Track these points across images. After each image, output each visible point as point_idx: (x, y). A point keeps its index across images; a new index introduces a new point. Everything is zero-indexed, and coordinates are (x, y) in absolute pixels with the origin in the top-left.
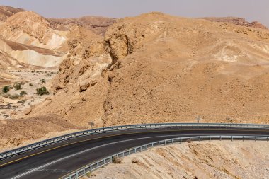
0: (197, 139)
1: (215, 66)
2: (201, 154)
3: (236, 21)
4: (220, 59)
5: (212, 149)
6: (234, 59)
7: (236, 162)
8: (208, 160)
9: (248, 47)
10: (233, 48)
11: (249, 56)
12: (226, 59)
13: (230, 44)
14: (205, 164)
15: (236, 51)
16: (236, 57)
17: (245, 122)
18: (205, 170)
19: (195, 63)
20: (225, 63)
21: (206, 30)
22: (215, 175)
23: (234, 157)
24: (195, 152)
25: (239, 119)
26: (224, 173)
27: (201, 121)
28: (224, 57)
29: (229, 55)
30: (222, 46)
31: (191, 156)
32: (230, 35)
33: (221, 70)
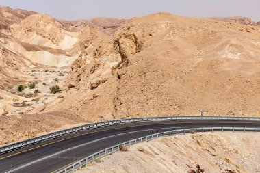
0: (200, 131)
1: (219, 63)
2: (204, 144)
3: (242, 21)
4: (224, 56)
5: (214, 140)
6: (237, 57)
7: (237, 152)
8: (211, 150)
9: (251, 45)
10: (236, 46)
11: (252, 53)
12: (230, 56)
13: (233, 42)
14: (207, 154)
15: (240, 48)
16: (239, 54)
17: (247, 115)
18: (207, 159)
19: (200, 60)
20: (228, 60)
21: (211, 29)
22: (216, 164)
23: (236, 148)
24: (199, 143)
25: (241, 113)
26: (225, 162)
27: (205, 114)
28: (228, 54)
29: (233, 53)
30: (225, 44)
31: (194, 146)
32: (233, 33)
33: (225, 67)
